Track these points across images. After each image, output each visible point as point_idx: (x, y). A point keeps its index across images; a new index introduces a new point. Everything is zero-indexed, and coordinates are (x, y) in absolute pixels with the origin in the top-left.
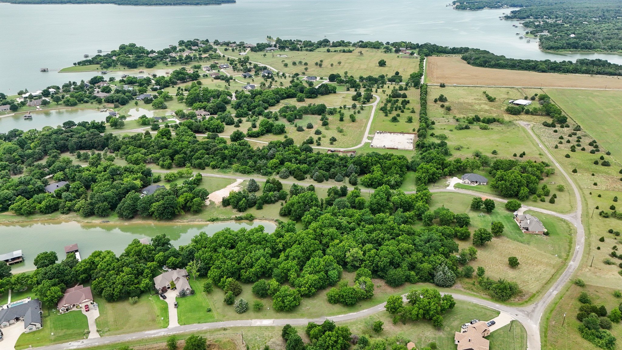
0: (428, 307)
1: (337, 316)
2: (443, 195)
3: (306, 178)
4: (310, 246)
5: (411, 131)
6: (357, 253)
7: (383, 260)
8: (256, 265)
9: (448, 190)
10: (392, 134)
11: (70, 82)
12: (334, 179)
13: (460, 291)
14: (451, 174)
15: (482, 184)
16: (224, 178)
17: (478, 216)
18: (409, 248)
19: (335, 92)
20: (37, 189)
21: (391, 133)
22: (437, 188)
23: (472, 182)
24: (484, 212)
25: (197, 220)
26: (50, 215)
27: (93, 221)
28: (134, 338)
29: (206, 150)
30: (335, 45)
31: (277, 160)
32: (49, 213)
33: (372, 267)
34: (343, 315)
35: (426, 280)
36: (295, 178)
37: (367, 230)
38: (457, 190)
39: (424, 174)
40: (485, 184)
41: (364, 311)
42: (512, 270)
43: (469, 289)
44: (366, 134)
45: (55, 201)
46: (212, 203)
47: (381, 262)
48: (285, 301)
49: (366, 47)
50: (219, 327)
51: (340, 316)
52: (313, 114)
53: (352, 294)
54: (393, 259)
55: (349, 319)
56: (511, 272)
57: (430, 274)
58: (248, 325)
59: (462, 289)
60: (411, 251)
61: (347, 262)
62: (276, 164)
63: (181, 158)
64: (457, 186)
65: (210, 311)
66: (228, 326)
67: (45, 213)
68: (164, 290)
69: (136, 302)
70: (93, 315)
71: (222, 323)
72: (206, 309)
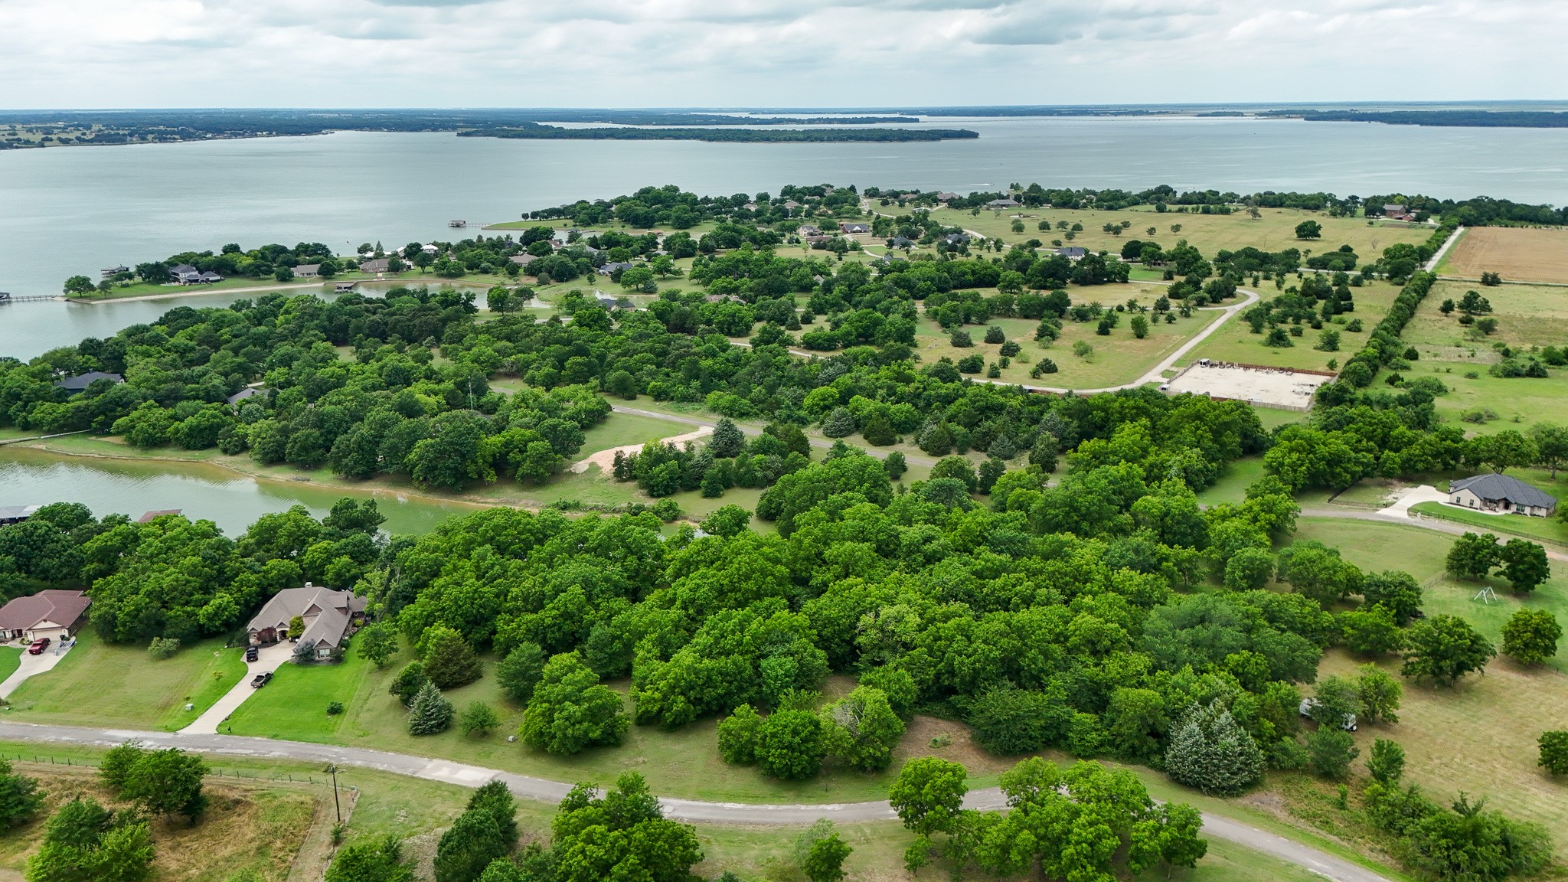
0: (1058, 827)
1: (719, 804)
2: (1356, 529)
3: (901, 441)
4: (747, 578)
5: (1324, 368)
6: (899, 619)
7: (975, 651)
8: (551, 605)
9: (1380, 516)
10: (1253, 370)
11: (480, 237)
12: (985, 450)
13: (1270, 818)
14: (1412, 474)
15: (1527, 510)
16: (669, 422)
17: (1472, 600)
18: (1099, 633)
19: (1125, 281)
20: (202, 394)
21: (1247, 367)
22: (1341, 509)
23: (1488, 501)
24: (1501, 589)
25: (524, 502)
26: (197, 453)
27: (276, 476)
29: (658, 355)
30: (1187, 200)
31: (835, 390)
32: (195, 448)
33: (932, 671)
34: (740, 806)
35: (1133, 755)
36: (866, 437)
37: (979, 564)
38: (1418, 520)
39: (1295, 456)
40: (1543, 512)
41: (829, 807)
42: (1549, 786)
43: (1311, 817)
44: (1165, 365)
45: (215, 417)
46: (594, 468)
47: (969, 657)
48: (556, 715)
49: (1281, 205)
50: (317, 761)
51: (728, 805)
52: (1027, 317)
53: (795, 733)
54: (1020, 653)
55: (751, 819)
56: (1542, 795)
57: (1154, 733)
58: (409, 772)
59: (1282, 815)
60: (1107, 643)
61: (859, 647)
62: (824, 399)
63: (580, 364)
64: (1427, 510)
65: (335, 710)
66: (345, 761)
67: (188, 447)
68: (269, 639)
69: (168, 655)
70: (32, 666)
71: (337, 749)
72: (328, 705)
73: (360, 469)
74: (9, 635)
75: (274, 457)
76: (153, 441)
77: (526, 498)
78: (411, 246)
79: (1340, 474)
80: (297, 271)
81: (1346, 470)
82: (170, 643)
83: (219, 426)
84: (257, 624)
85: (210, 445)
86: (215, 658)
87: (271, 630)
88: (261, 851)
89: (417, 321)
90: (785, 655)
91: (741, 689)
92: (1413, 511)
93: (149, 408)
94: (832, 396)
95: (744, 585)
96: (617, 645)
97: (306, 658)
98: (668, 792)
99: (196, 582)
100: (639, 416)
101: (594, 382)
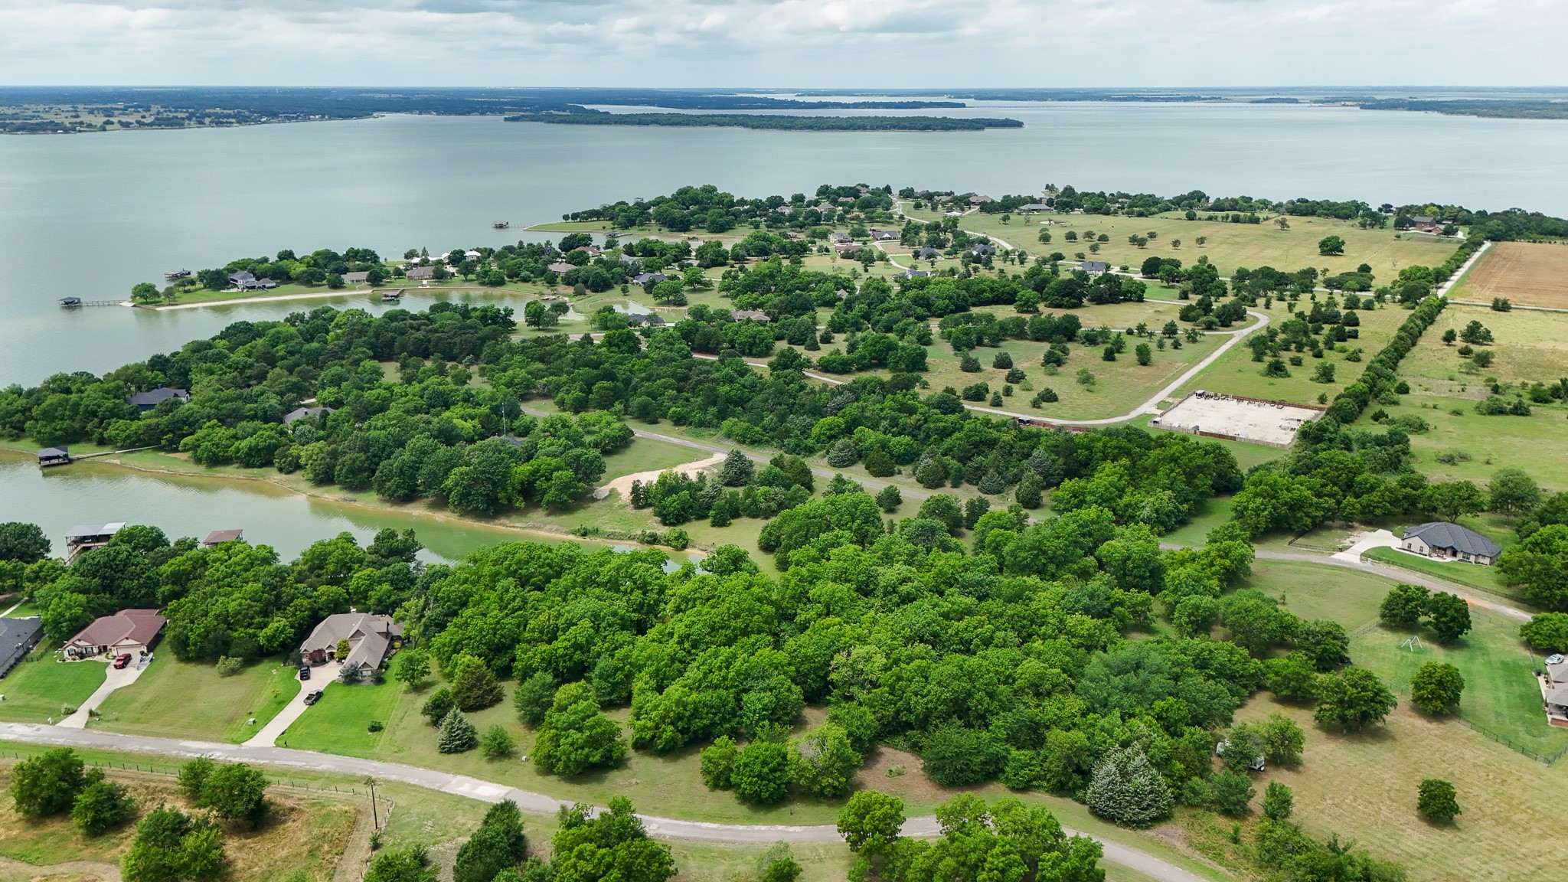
1: (697, 824)
2: (1308, 573)
3: (900, 473)
5: (1314, 402)
6: (868, 659)
7: (929, 692)
8: (564, 637)
9: (1334, 560)
10: (1246, 402)
11: (521, 243)
12: (977, 484)
13: (1171, 849)
14: (1374, 520)
15: (1472, 559)
16: (686, 448)
17: (1399, 648)
18: (1042, 677)
19: (1140, 300)
20: (260, 413)
21: (1240, 399)
22: (1299, 552)
23: (1437, 549)
24: (1431, 638)
25: (548, 527)
26: (255, 471)
27: (326, 495)
28: (147, 748)
29: (679, 380)
30: (1219, 206)
31: (841, 420)
32: (253, 466)
33: (892, 709)
34: (715, 826)
35: (1062, 789)
36: (867, 468)
37: (946, 606)
38: (1369, 566)
39: (1259, 501)
40: (1487, 561)
41: (792, 829)
42: (1424, 826)
43: (1204, 849)
44: (1162, 395)
45: (272, 438)
46: (613, 494)
47: (923, 697)
48: (562, 741)
49: (1313, 214)
50: (359, 774)
51: (705, 825)
52: (1038, 340)
53: (764, 763)
54: (969, 695)
55: (724, 838)
56: (1416, 836)
57: (1079, 770)
58: (435, 787)
59: (1181, 846)
60: (1048, 686)
61: (832, 683)
62: (831, 429)
63: (606, 389)
64: (1379, 555)
65: (376, 728)
66: (383, 775)
67: (248, 466)
68: (319, 659)
69: (233, 672)
70: (118, 680)
71: (376, 764)
72: (368, 724)
73: (401, 492)
74: (96, 650)
75: (324, 478)
76: (216, 460)
77: (551, 523)
78: (455, 253)
79: (1301, 518)
80: (347, 278)
81: (1307, 515)
82: (233, 662)
83: (276, 447)
84: (308, 646)
85: (268, 463)
86: (272, 675)
87: (320, 651)
88: (312, 853)
89: (457, 340)
90: (764, 690)
91: (724, 720)
92: (1365, 556)
93: (212, 427)
94: (839, 426)
95: (733, 623)
96: (620, 676)
97: (351, 678)
98: (654, 811)
99: (257, 606)
100: (659, 442)
101: (618, 406)
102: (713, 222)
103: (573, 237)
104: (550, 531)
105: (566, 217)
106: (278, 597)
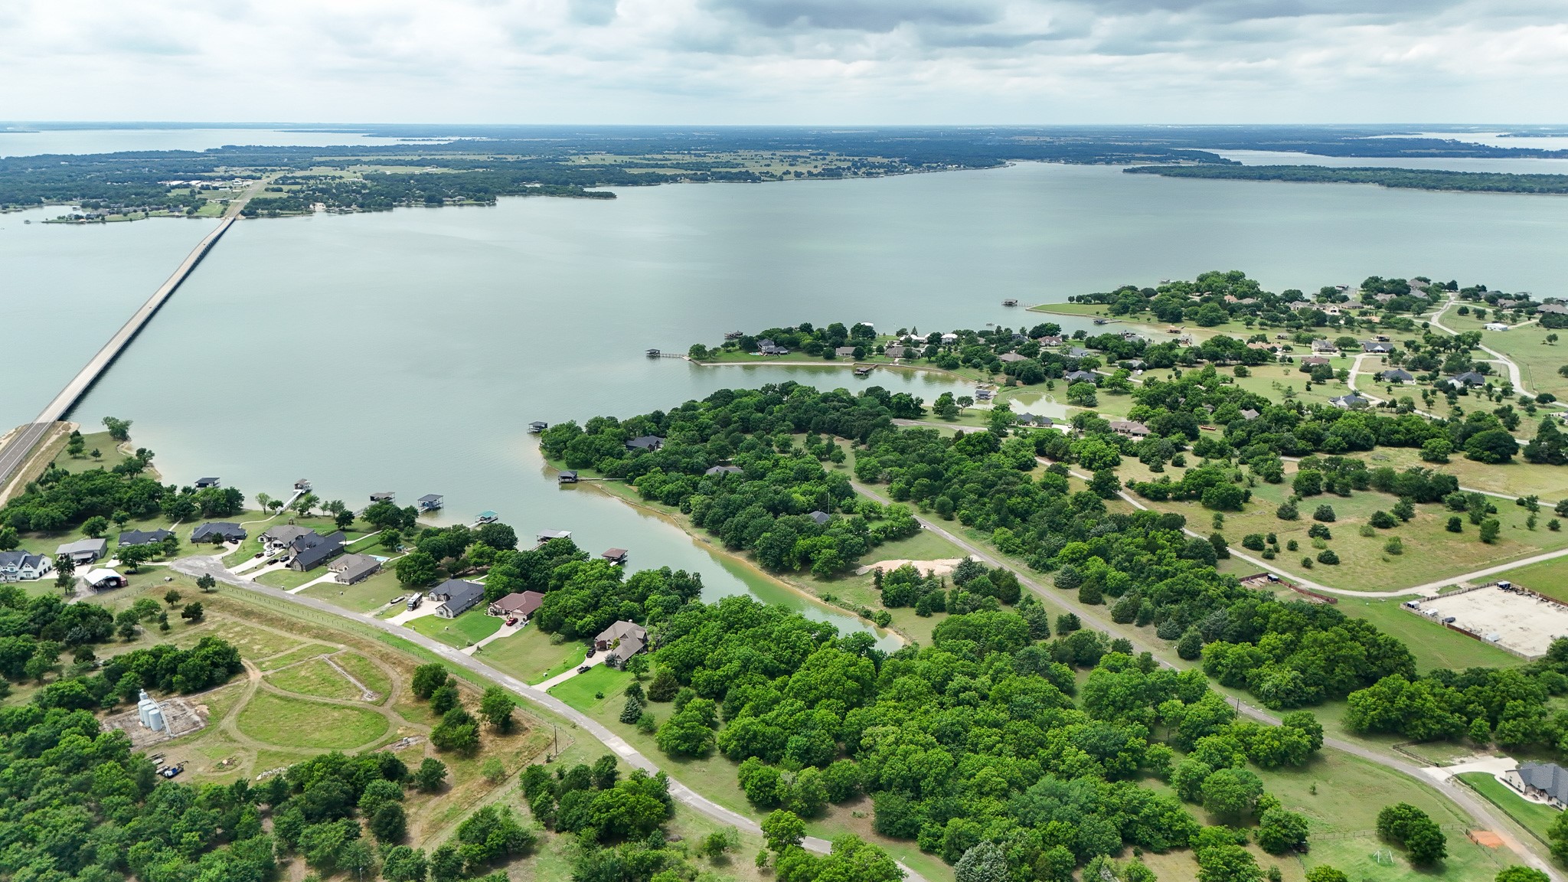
3: (1104, 603)
9: (1421, 772)
10: (1550, 603)
11: (1000, 328)
15: (1564, 807)
18: (986, 781)
21: (1545, 599)
23: (1534, 789)
25: (810, 589)
26: (668, 508)
27: (696, 534)
31: (1084, 547)
44: (1462, 579)
46: (870, 574)
51: (715, 806)
53: (761, 779)
55: (718, 816)
58: (602, 739)
64: (1472, 780)
65: (600, 697)
66: (582, 724)
67: (666, 503)
68: (603, 647)
69: (558, 643)
70: (506, 632)
71: (584, 717)
72: (596, 692)
73: (733, 542)
74: (503, 612)
75: (699, 523)
76: (649, 496)
77: (812, 586)
78: (933, 335)
79: (1416, 726)
80: (839, 352)
81: (1424, 725)
82: (559, 637)
84: (601, 637)
85: (676, 504)
86: (578, 647)
87: (604, 642)
88: (517, 754)
90: (806, 736)
91: (773, 749)
92: (1459, 778)
93: (656, 472)
94: (1081, 552)
97: (610, 662)
99: (582, 605)
100: (939, 536)
101: (926, 501)
102: (1203, 316)
103: (1043, 326)
104: (808, 592)
105: (1071, 299)
106: (598, 602)
